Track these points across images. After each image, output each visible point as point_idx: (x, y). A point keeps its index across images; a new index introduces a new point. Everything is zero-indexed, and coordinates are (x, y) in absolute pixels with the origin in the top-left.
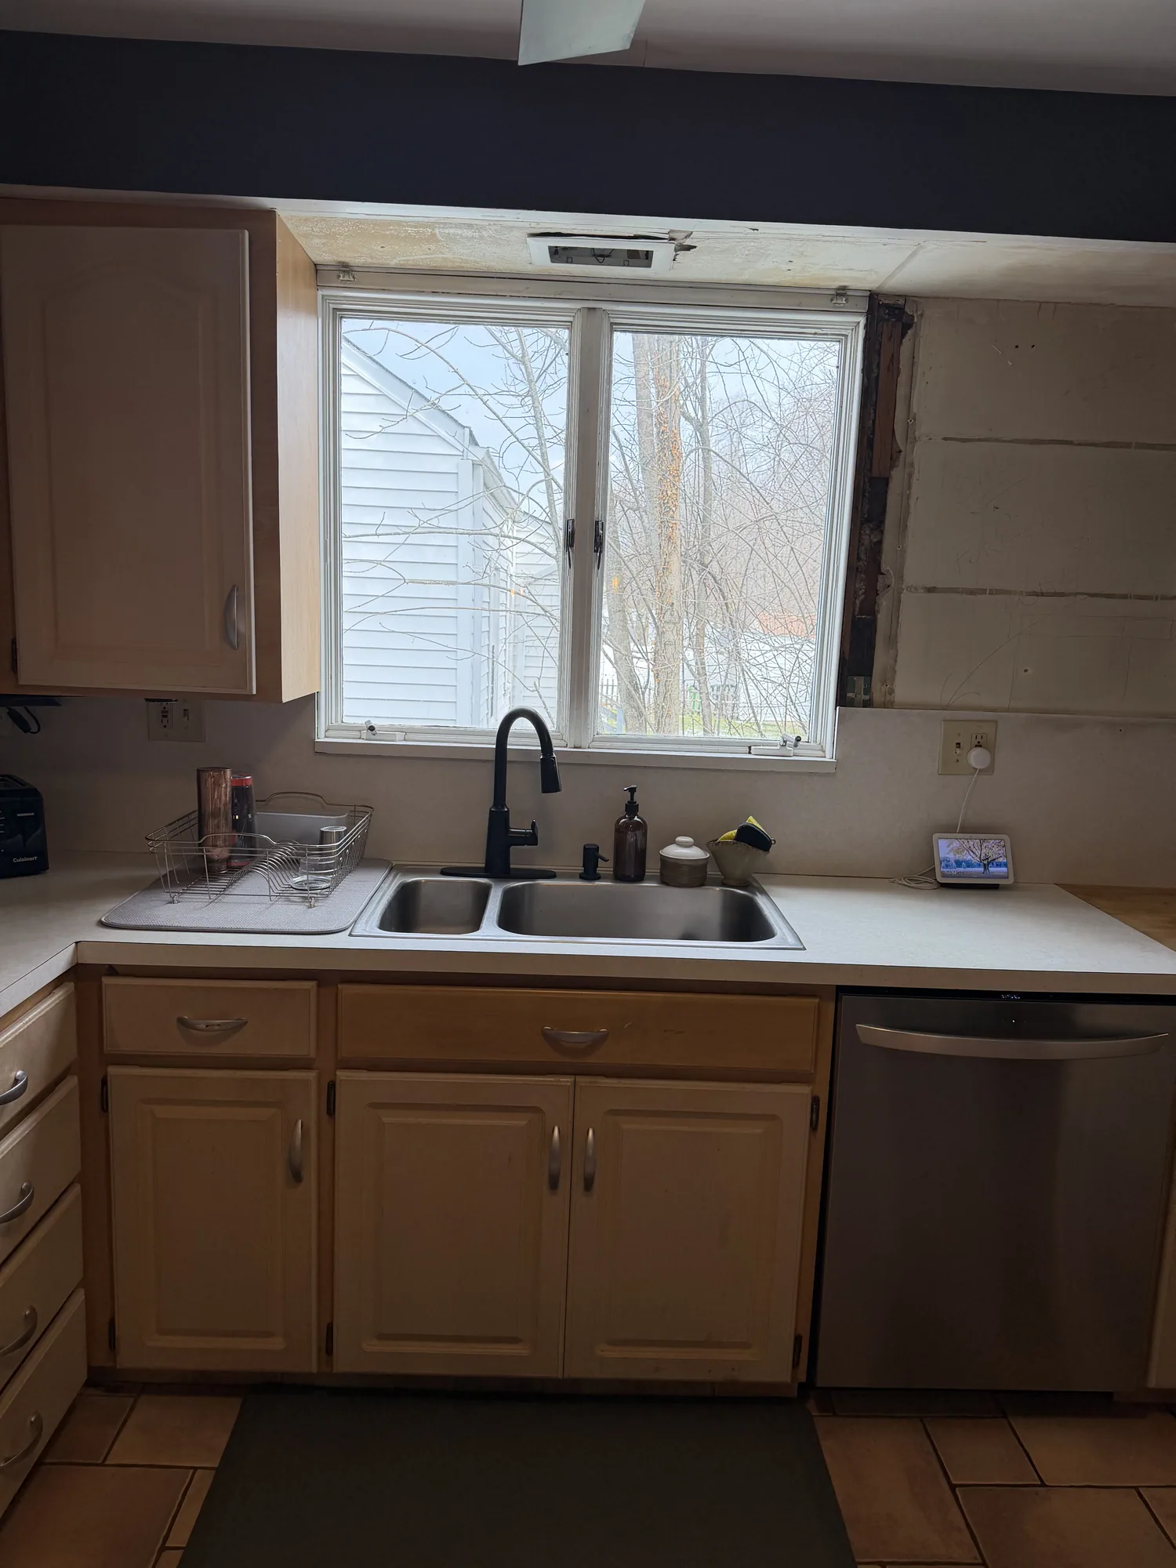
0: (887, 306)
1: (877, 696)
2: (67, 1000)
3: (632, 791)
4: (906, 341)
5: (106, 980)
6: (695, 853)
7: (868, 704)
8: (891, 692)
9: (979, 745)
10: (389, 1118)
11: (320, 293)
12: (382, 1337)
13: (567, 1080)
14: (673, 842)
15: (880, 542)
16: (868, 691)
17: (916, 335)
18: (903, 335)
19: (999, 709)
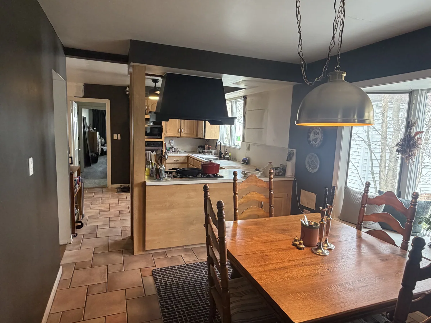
0: (245, 97)
7: (244, 142)
8: (245, 140)
16: (243, 140)
18: (246, 100)
19: (250, 143)
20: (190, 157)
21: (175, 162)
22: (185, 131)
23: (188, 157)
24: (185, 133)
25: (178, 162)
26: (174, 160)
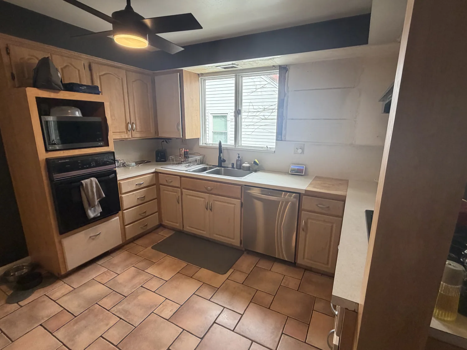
0: (283, 67)
1: (283, 139)
2: (153, 176)
3: (239, 154)
4: (287, 73)
5: (159, 174)
6: (248, 165)
7: (282, 140)
8: (285, 138)
9: (301, 148)
10: (188, 196)
11: (200, 78)
12: (189, 227)
13: (208, 195)
14: (244, 163)
15: (283, 111)
16: (281, 138)
17: (288, 72)
18: (286, 72)
19: (305, 142)
20: (160, 173)
21: (138, 187)
22: (138, 128)
23: (156, 173)
24: (138, 130)
25: (142, 186)
26: (136, 184)
